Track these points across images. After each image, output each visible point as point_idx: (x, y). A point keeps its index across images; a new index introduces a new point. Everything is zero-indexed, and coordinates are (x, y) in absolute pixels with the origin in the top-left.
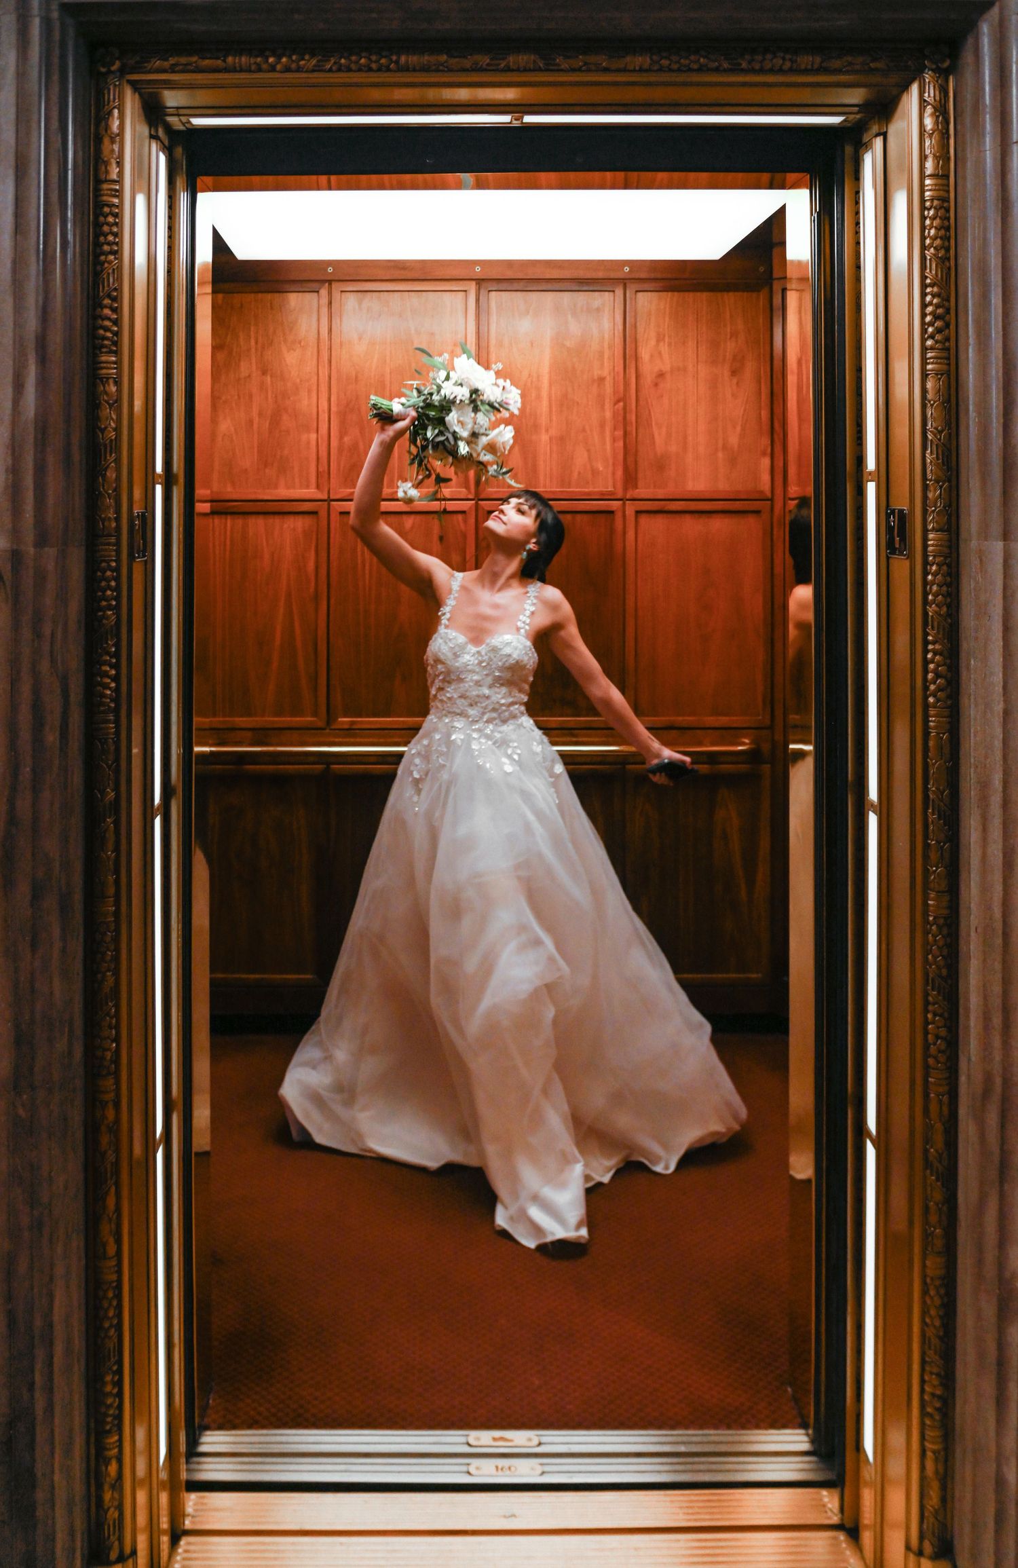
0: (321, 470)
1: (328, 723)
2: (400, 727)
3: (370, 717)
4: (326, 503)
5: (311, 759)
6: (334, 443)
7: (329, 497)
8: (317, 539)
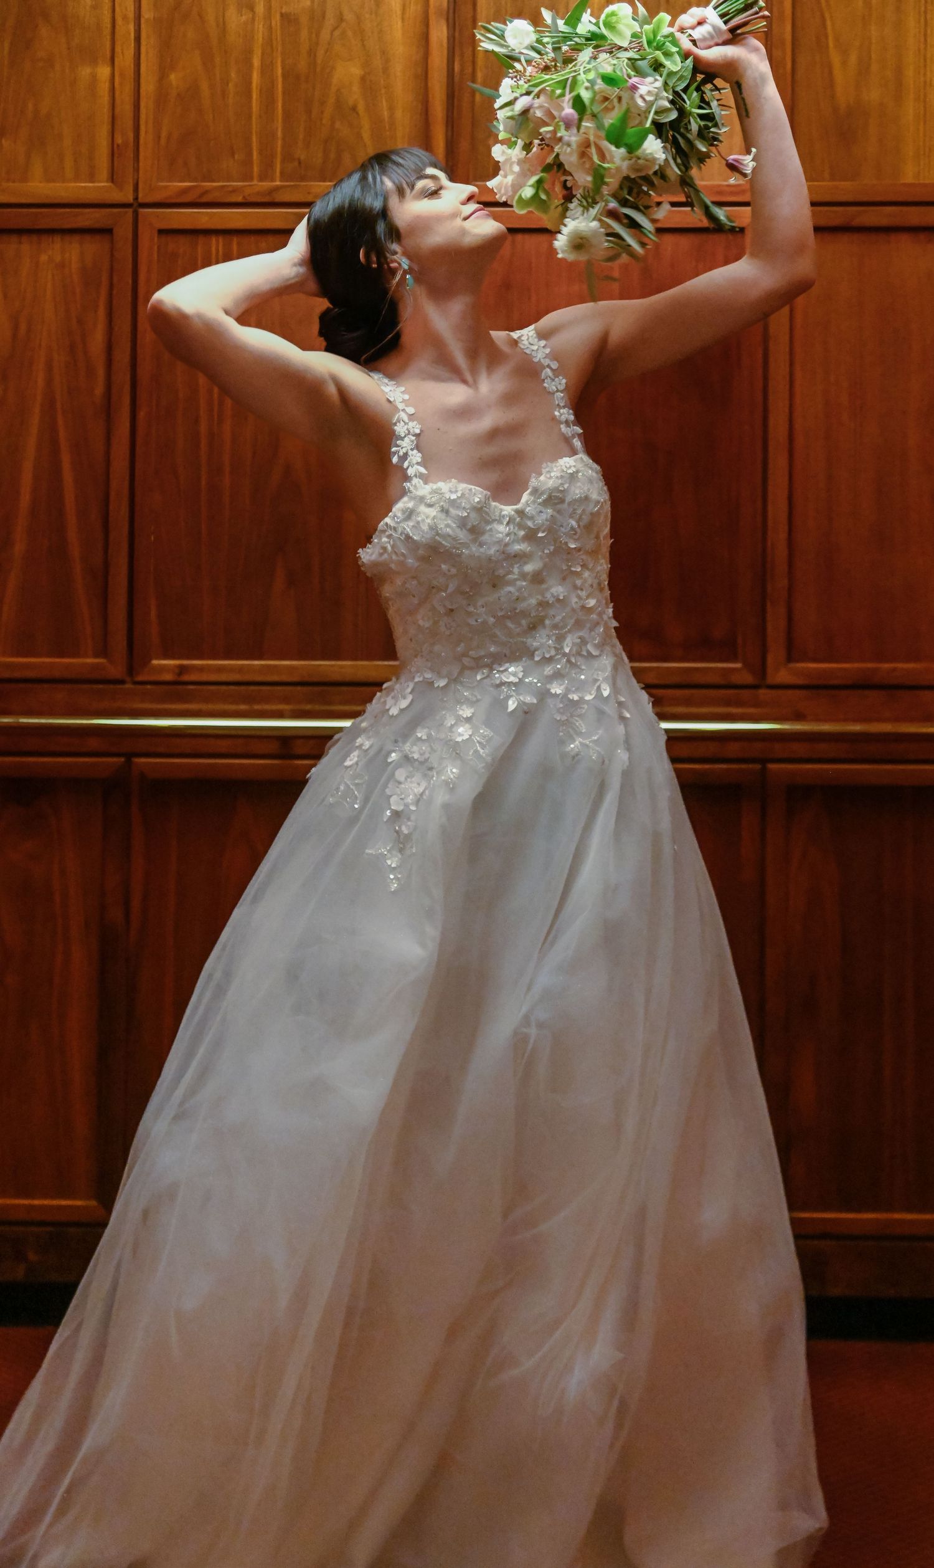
0: (119, 140)
1: (131, 670)
2: (285, 678)
3: (219, 659)
4: (130, 211)
5: (93, 743)
6: (148, 86)
7: (136, 198)
8: (111, 286)
